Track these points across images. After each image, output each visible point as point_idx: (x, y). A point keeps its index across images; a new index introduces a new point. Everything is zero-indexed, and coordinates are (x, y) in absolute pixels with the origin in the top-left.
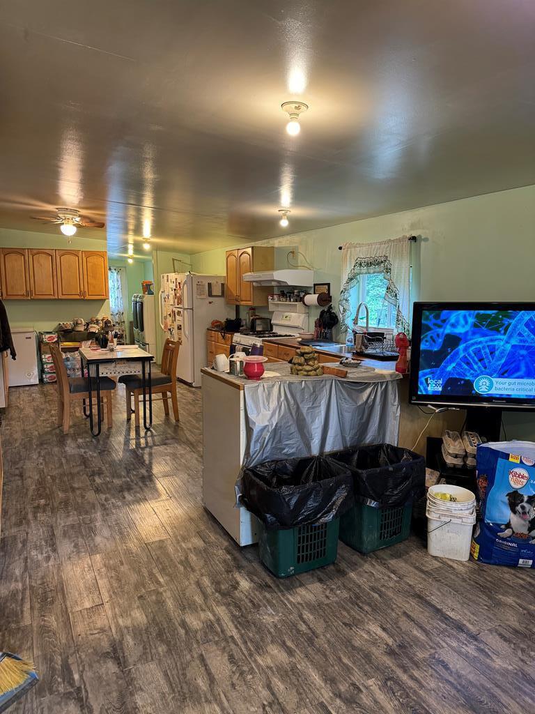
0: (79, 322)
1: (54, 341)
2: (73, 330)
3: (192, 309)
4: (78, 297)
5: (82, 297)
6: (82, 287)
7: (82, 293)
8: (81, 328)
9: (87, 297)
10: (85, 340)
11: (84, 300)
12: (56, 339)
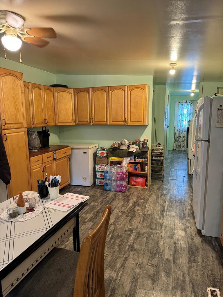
0: (123, 143)
1: (104, 156)
2: (119, 148)
3: (208, 141)
4: (122, 123)
5: (126, 124)
6: (126, 116)
7: (126, 121)
8: (124, 148)
9: (129, 123)
10: (126, 157)
11: (126, 125)
12: (105, 155)
